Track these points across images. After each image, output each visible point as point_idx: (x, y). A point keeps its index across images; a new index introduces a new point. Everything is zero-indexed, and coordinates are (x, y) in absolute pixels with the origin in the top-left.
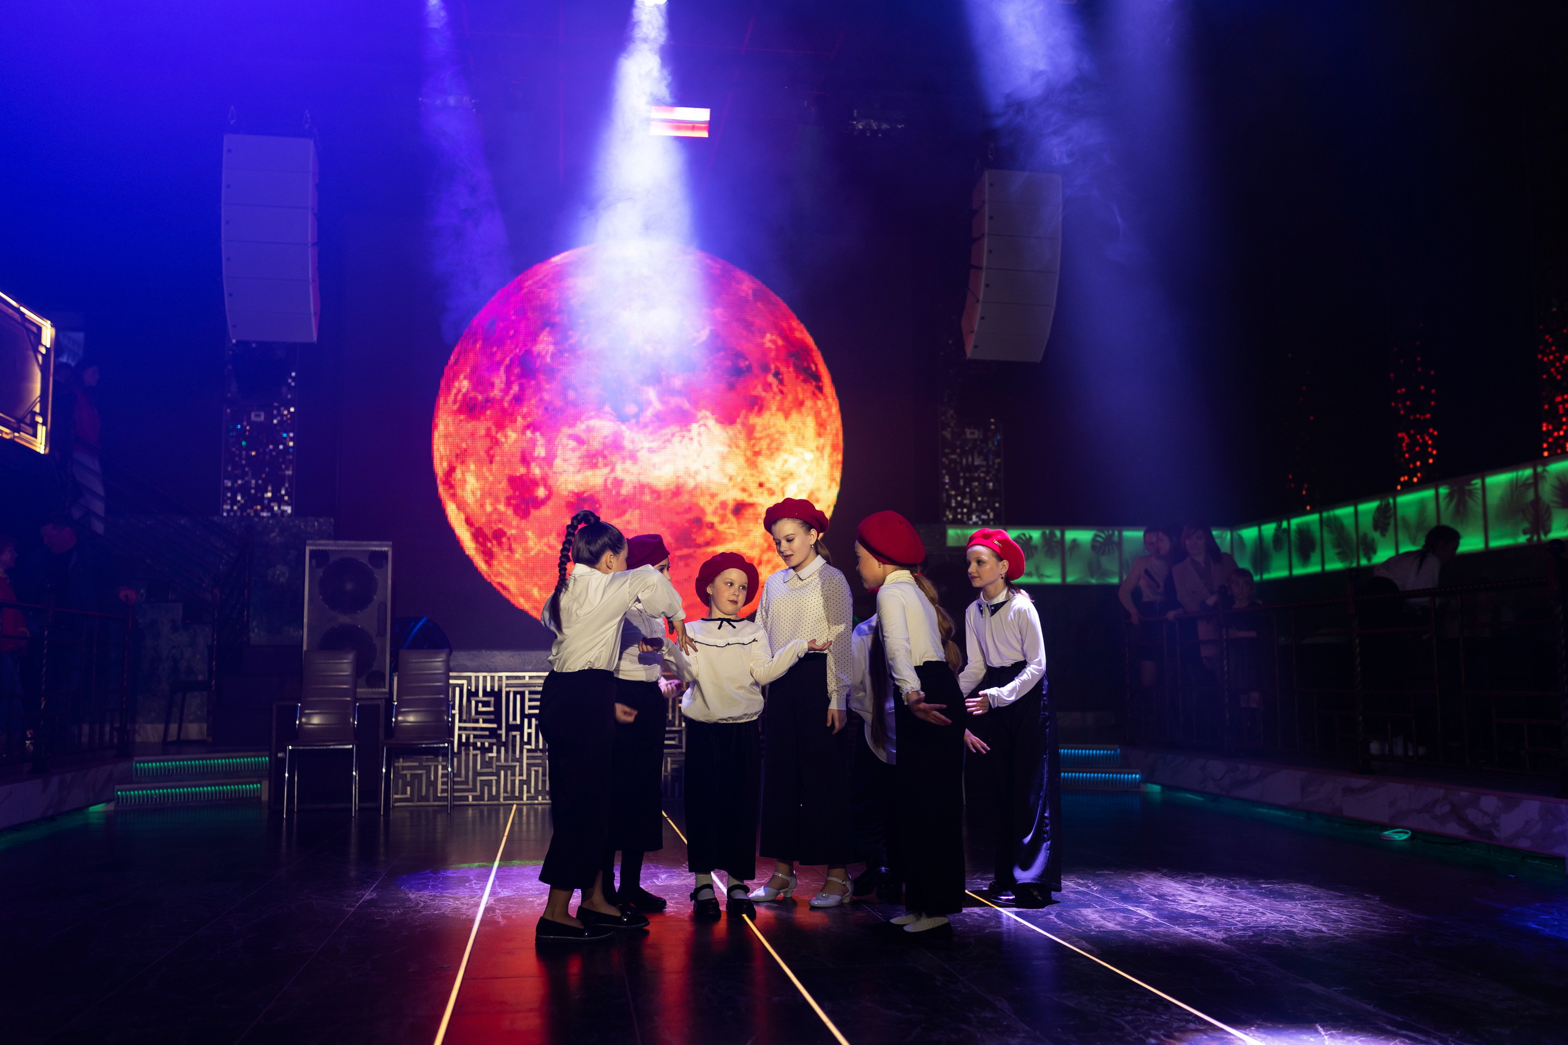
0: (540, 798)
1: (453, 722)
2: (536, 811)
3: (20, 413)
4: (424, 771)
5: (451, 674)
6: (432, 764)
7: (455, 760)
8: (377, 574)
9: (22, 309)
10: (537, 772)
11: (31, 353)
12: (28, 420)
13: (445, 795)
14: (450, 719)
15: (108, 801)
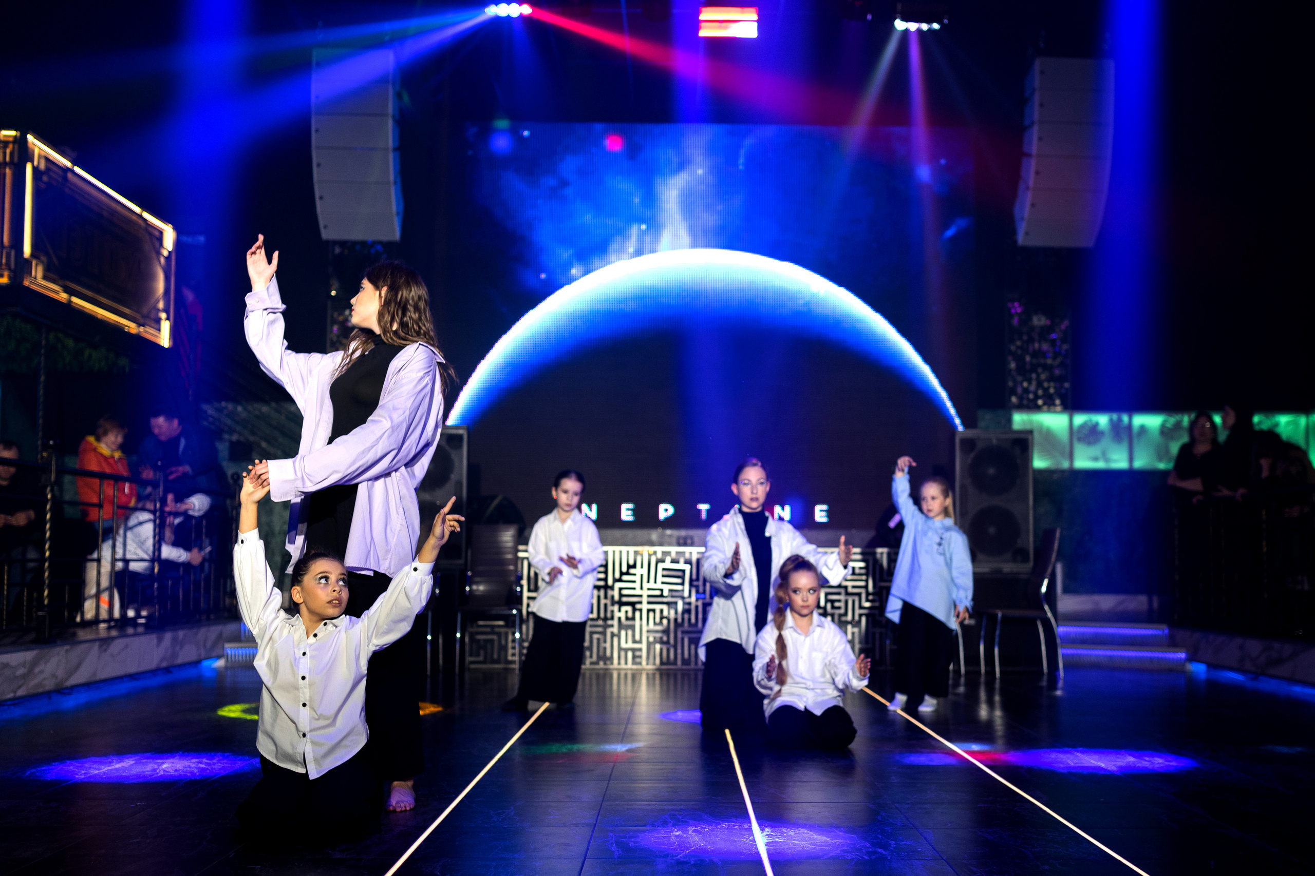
0: (601, 663)
1: (521, 591)
2: (598, 675)
3: (145, 310)
4: (495, 637)
5: (521, 547)
6: (503, 630)
7: (524, 627)
8: (454, 455)
9: (146, 215)
10: (598, 640)
11: (154, 255)
12: (153, 315)
13: (513, 658)
14: (518, 589)
15: (219, 657)
